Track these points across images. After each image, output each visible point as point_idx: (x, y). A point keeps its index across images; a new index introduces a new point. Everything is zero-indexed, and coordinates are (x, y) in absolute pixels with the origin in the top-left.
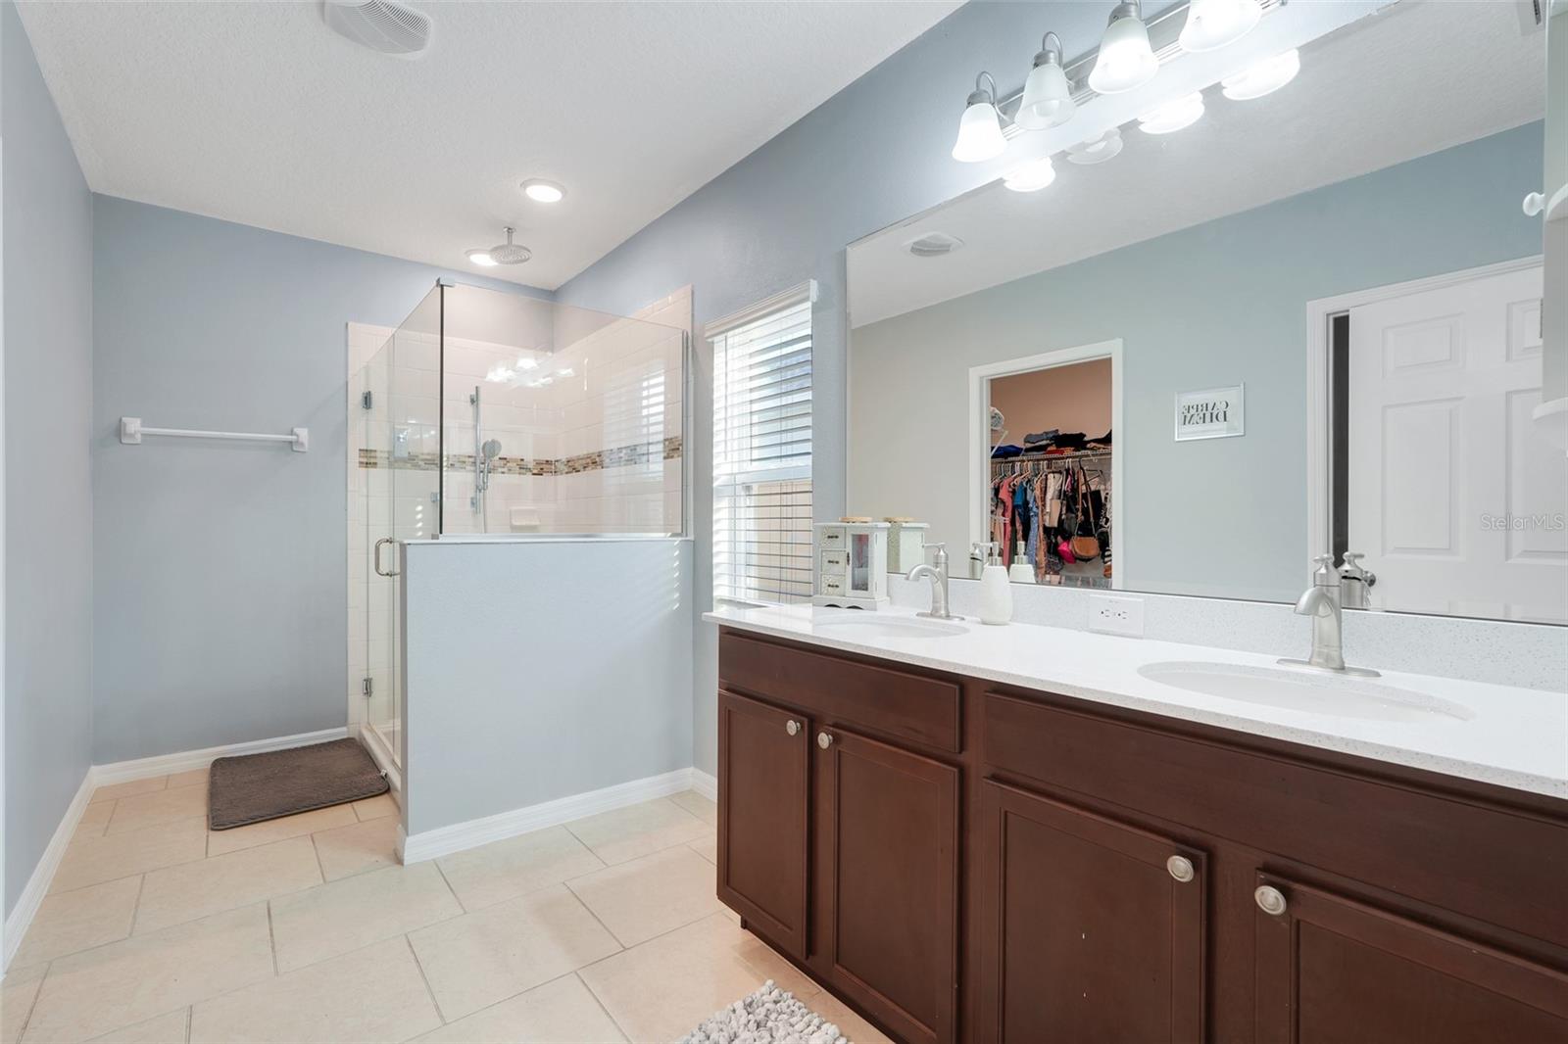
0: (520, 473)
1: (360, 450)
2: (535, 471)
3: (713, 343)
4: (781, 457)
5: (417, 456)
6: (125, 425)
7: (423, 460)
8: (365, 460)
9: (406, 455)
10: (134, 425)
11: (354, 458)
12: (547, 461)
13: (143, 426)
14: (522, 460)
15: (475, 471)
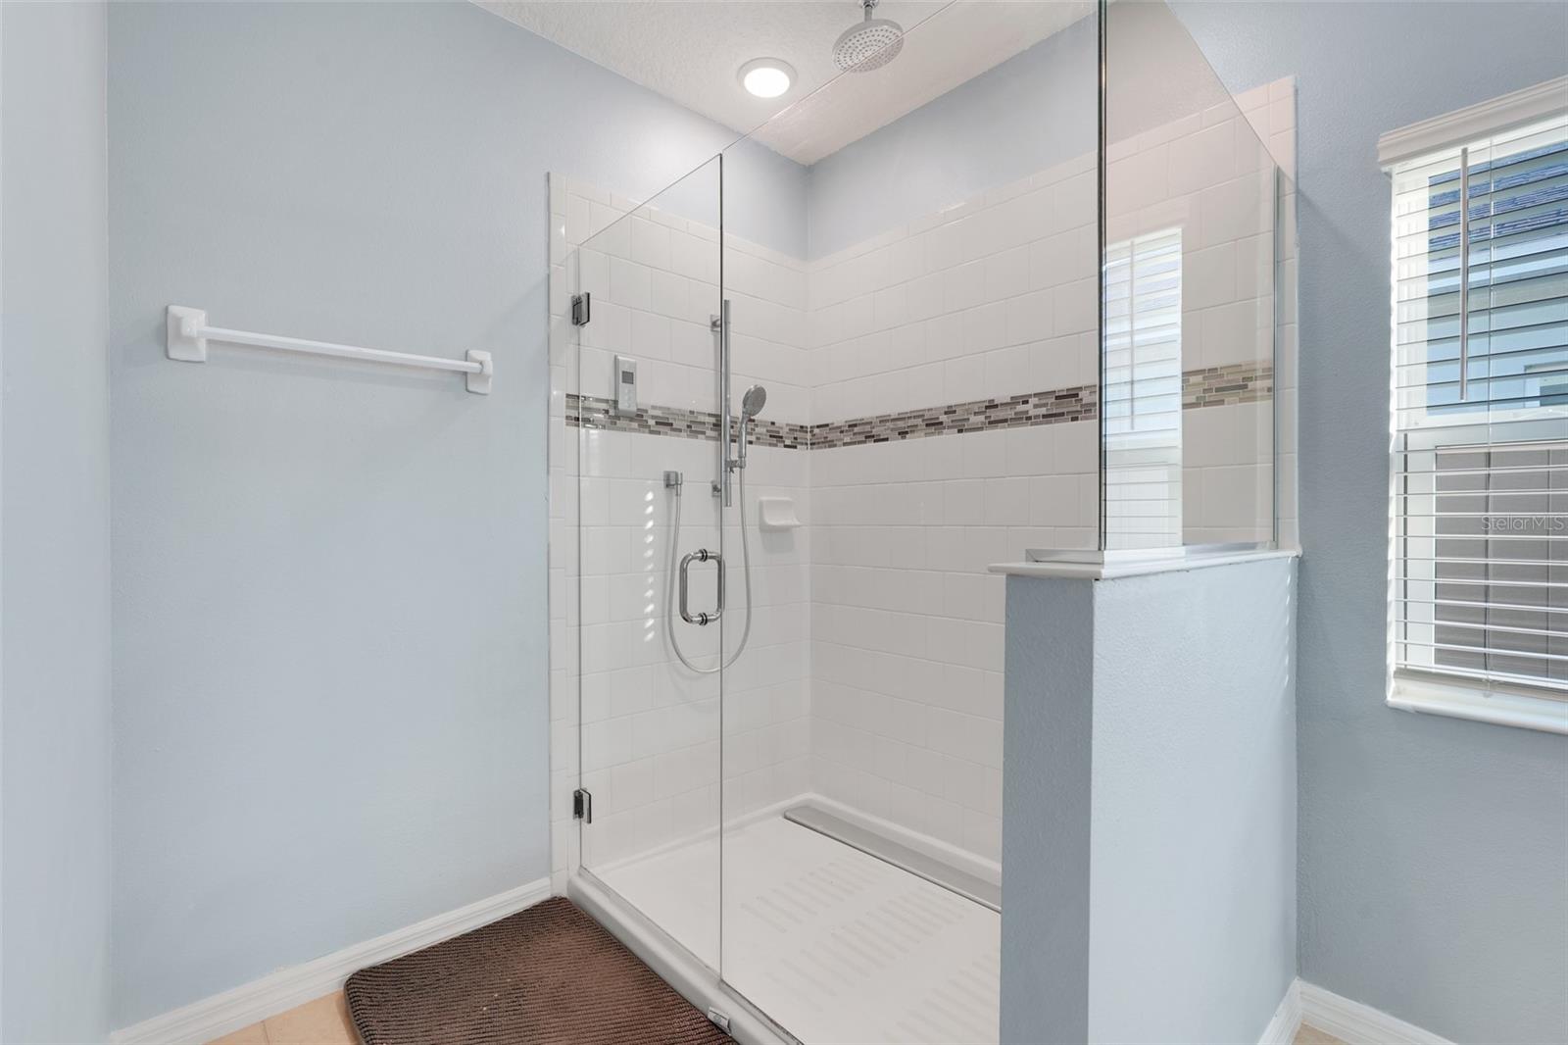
0: (770, 445)
1: (568, 396)
2: (788, 442)
3: (1389, 175)
4: (1488, 402)
5: (646, 411)
6: (178, 320)
7: (653, 417)
8: (574, 414)
9: (634, 409)
10: (194, 321)
11: (560, 408)
12: (802, 427)
13: (209, 324)
14: (773, 423)
15: (718, 438)
